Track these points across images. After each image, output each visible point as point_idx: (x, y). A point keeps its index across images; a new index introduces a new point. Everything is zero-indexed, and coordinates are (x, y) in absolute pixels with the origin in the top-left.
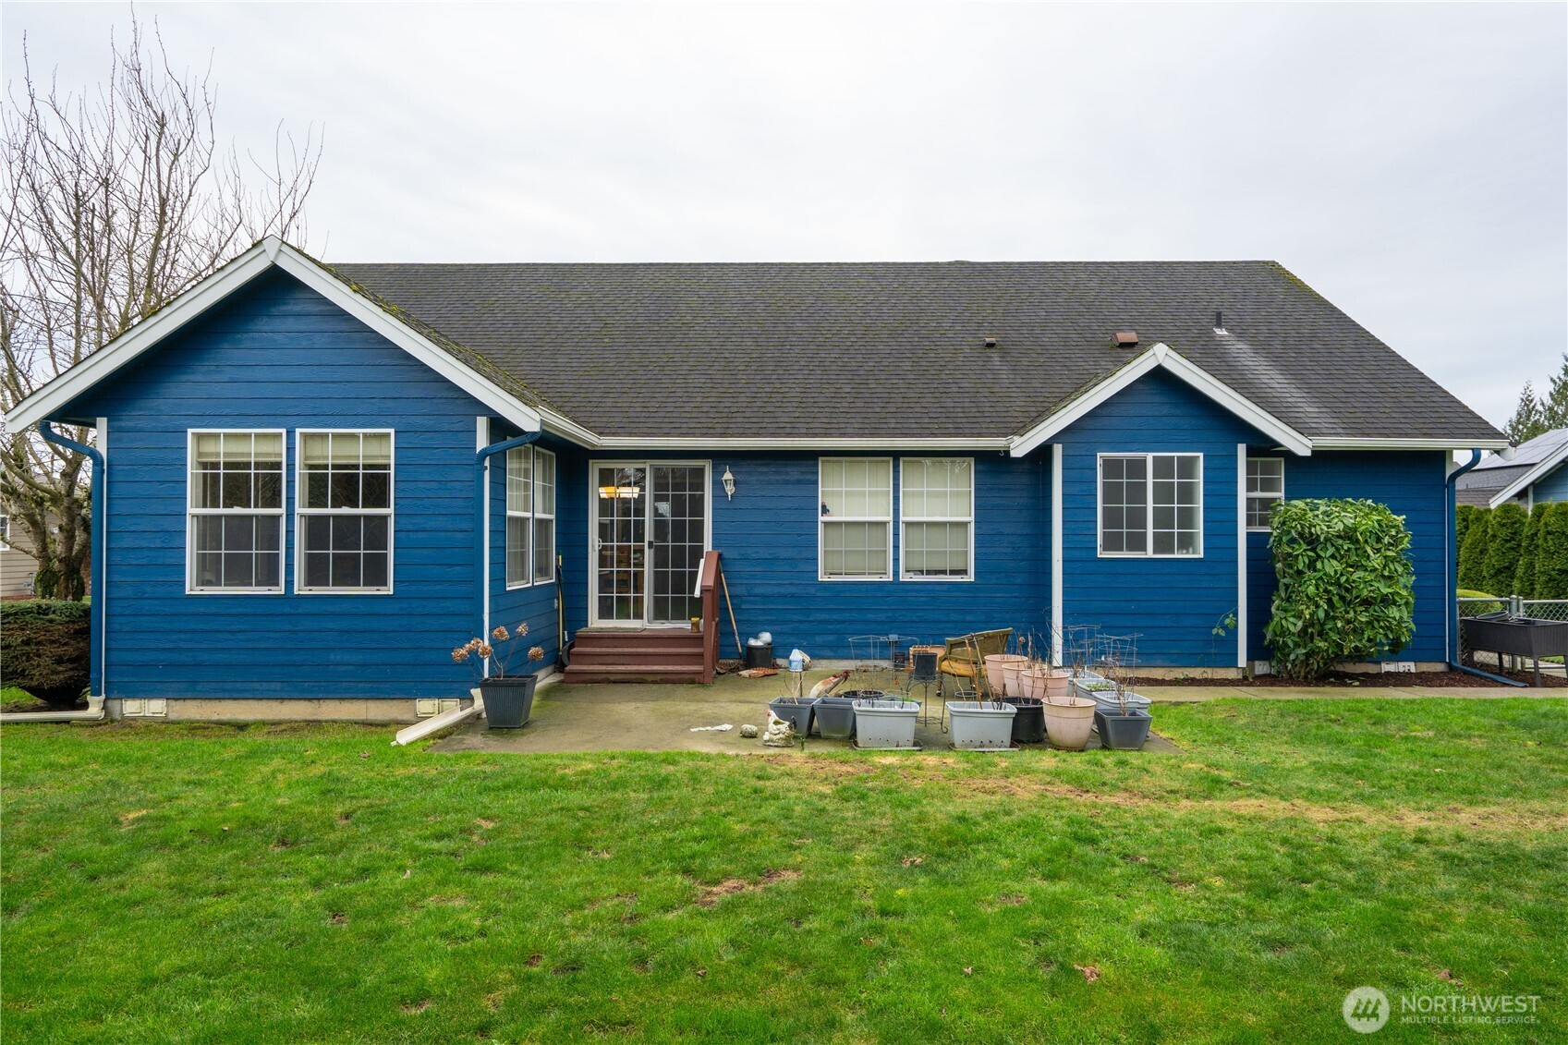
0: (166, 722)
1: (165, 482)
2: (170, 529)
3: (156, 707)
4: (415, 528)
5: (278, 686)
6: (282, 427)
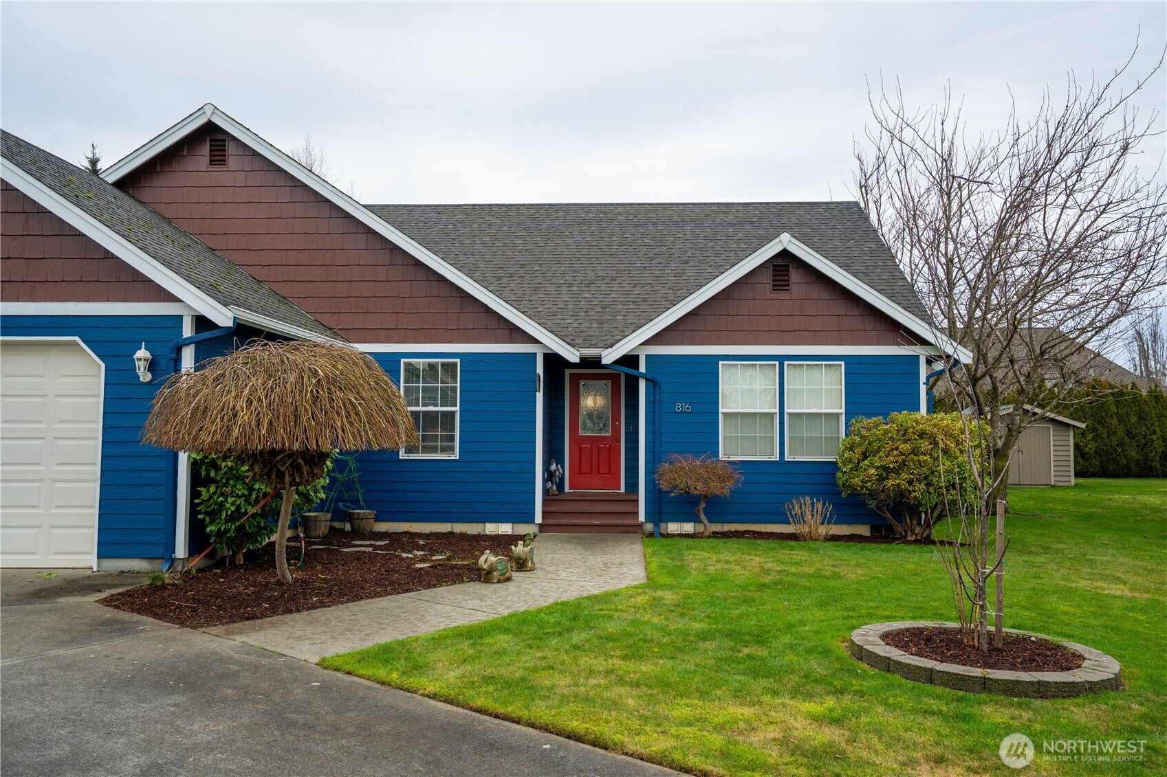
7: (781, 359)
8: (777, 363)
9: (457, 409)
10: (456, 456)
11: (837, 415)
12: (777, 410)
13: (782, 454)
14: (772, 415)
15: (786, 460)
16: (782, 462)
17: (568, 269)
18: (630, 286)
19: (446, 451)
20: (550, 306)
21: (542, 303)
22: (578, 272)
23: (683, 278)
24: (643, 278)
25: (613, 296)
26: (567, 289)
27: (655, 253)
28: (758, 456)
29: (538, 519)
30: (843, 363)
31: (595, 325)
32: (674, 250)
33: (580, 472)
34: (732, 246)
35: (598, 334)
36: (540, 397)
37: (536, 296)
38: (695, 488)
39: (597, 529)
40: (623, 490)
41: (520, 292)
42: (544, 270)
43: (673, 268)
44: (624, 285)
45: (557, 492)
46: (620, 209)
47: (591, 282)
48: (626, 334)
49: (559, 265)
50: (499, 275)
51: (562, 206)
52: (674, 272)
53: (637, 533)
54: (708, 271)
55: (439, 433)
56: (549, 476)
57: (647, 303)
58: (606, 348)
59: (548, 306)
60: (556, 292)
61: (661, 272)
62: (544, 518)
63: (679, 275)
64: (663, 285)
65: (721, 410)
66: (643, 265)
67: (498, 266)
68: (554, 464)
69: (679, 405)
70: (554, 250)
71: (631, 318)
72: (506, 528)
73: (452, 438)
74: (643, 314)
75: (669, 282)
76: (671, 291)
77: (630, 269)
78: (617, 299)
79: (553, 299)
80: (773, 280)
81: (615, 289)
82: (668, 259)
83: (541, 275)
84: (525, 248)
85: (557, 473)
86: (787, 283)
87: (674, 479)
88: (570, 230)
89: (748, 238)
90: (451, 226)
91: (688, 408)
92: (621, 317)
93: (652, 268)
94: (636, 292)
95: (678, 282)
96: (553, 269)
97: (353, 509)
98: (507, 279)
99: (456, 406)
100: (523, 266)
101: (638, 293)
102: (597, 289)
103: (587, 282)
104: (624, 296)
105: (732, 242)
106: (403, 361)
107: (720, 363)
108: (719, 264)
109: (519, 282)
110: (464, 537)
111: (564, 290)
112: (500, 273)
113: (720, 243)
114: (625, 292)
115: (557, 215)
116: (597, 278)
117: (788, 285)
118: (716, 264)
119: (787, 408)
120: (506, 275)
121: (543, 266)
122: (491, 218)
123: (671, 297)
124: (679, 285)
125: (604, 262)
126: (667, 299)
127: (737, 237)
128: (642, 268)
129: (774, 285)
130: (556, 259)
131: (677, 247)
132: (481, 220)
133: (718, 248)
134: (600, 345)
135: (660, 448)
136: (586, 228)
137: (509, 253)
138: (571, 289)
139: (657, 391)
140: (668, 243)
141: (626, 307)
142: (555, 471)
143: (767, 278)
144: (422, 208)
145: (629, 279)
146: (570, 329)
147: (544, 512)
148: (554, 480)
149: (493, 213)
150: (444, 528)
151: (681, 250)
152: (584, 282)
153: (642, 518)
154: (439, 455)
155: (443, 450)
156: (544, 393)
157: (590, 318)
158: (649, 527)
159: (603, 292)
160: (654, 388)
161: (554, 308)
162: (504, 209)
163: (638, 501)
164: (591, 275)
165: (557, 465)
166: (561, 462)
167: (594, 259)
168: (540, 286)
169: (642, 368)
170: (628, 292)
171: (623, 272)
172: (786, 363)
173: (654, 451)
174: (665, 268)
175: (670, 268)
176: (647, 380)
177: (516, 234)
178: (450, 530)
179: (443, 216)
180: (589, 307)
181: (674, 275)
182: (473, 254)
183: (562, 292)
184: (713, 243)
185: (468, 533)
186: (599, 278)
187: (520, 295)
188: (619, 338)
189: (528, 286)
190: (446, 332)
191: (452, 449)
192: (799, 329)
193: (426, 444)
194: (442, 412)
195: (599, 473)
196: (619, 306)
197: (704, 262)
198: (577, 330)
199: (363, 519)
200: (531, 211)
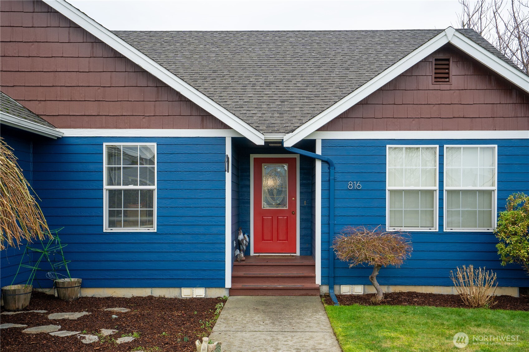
7: (441, 143)
8: (437, 146)
9: (155, 187)
10: (154, 229)
11: (490, 192)
12: (437, 188)
13: (441, 225)
14: (432, 192)
15: (445, 231)
16: (441, 233)
17: (252, 73)
18: (304, 85)
19: (146, 225)
20: (238, 100)
21: (231, 98)
22: (260, 75)
23: (346, 80)
24: (314, 80)
25: (289, 93)
26: (251, 88)
27: (321, 62)
28: (420, 228)
29: (228, 284)
30: (496, 146)
31: (276, 115)
32: (336, 60)
33: (263, 239)
34: (382, 58)
35: (279, 122)
36: (229, 176)
37: (225, 93)
38: (373, 260)
39: (279, 292)
40: (298, 253)
41: (212, 90)
42: (232, 74)
43: (338, 73)
44: (298, 85)
45: (244, 258)
46: (291, 34)
47: (271, 83)
48: (304, 122)
49: (244, 71)
50: (195, 78)
51: (246, 33)
52: (338, 75)
53: (315, 295)
54: (366, 75)
55: (139, 209)
56: (237, 245)
57: (319, 98)
58: (288, 133)
59: (236, 101)
60: (242, 90)
61: (328, 75)
62: (233, 282)
63: (343, 78)
64: (331, 85)
65: (388, 188)
66: (313, 71)
67: (194, 71)
68: (242, 234)
69: (351, 183)
70: (240, 61)
71: (306, 109)
72: (199, 293)
73: (151, 214)
74: (317, 106)
75: (336, 82)
76: (338, 89)
77: (302, 73)
78: (293, 95)
79: (239, 95)
80: (435, 73)
81: (291, 88)
82: (332, 67)
83: (230, 78)
84: (217, 59)
85: (245, 242)
86: (447, 76)
87: (353, 251)
88: (253, 47)
89: (394, 52)
90: (159, 45)
91: (359, 186)
92: (298, 109)
93: (320, 73)
94: (308, 90)
95: (343, 82)
96: (239, 73)
97: (60, 277)
98: (201, 80)
99: (154, 185)
100: (214, 72)
101: (310, 90)
102: (276, 88)
103: (268, 83)
104: (299, 93)
105: (381, 55)
106: (105, 144)
107: (388, 146)
108: (374, 70)
109: (211, 82)
110: (162, 300)
111: (249, 88)
112: (197, 76)
113: (372, 55)
114: (299, 90)
115: (242, 38)
116: (276, 80)
117: (448, 78)
118: (372, 70)
119: (446, 186)
120: (201, 78)
121: (231, 71)
122: (191, 40)
123: (339, 94)
124: (344, 85)
125: (280, 69)
126: (336, 95)
127: (385, 52)
128: (312, 73)
129: (435, 78)
130: (242, 67)
131: (338, 58)
132: (183, 41)
133: (371, 59)
134: (281, 131)
135: (334, 221)
136: (265, 46)
137: (204, 63)
138: (255, 88)
139: (332, 171)
140: (330, 56)
141: (302, 101)
142: (242, 240)
143: (430, 70)
144: (138, 33)
145: (302, 80)
146: (254, 118)
147: (233, 277)
148: (241, 248)
149: (193, 36)
150: (144, 292)
151: (342, 60)
152: (265, 83)
153: (318, 281)
154: (139, 228)
155: (143, 223)
156: (232, 173)
157: (272, 109)
158: (325, 289)
159: (281, 90)
160: (329, 168)
161: (241, 102)
162: (201, 34)
163: (315, 266)
164: (271, 78)
165: (244, 235)
166: (247, 231)
167: (273, 67)
168: (228, 85)
169: (319, 151)
170: (302, 90)
171: (297, 76)
172: (445, 146)
173: (329, 224)
174: (331, 73)
175: (334, 73)
176: (323, 161)
177: (210, 50)
178: (150, 294)
179: (153, 38)
180: (271, 101)
181: (338, 78)
182: (174, 63)
183: (247, 90)
184: (367, 56)
185: (166, 297)
186: (278, 80)
187: (212, 92)
188: (298, 125)
189: (219, 85)
190: (144, 118)
191: (151, 223)
192: (458, 116)
193: (128, 219)
194: (141, 190)
195: (278, 240)
196: (296, 101)
197: (362, 68)
198: (261, 119)
199: (68, 288)
200: (222, 36)
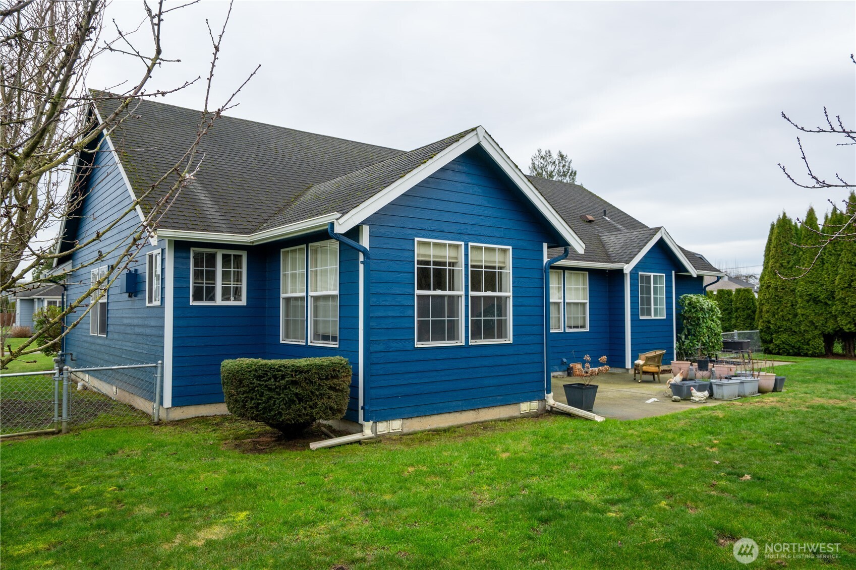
0: (402, 435)
1: (401, 272)
2: (404, 304)
3: (396, 425)
4: (520, 304)
5: (460, 403)
6: (462, 241)
